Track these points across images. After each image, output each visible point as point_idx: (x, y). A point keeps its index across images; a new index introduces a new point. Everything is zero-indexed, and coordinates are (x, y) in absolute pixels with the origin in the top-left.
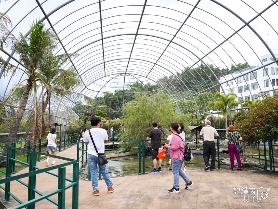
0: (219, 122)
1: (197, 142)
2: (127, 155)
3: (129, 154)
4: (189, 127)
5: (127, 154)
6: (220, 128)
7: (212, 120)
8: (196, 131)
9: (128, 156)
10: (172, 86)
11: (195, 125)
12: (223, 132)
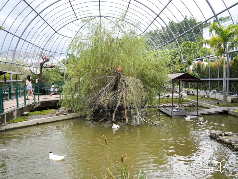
0: (209, 70)
1: (180, 96)
2: (71, 117)
3: (74, 117)
4: (169, 75)
5: (71, 115)
6: (210, 77)
7: (199, 67)
8: (180, 81)
9: (73, 118)
10: (157, 39)
11: (178, 73)
12: (215, 82)
